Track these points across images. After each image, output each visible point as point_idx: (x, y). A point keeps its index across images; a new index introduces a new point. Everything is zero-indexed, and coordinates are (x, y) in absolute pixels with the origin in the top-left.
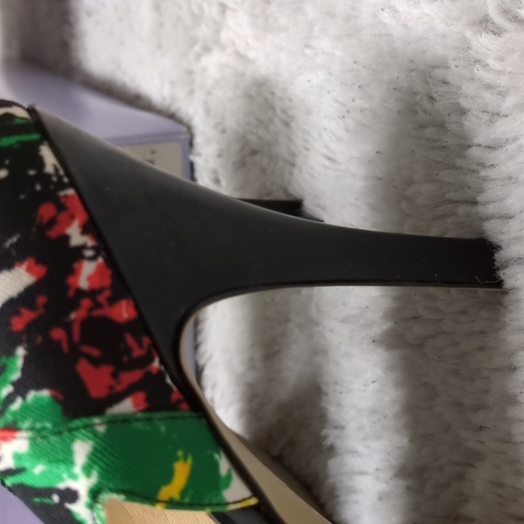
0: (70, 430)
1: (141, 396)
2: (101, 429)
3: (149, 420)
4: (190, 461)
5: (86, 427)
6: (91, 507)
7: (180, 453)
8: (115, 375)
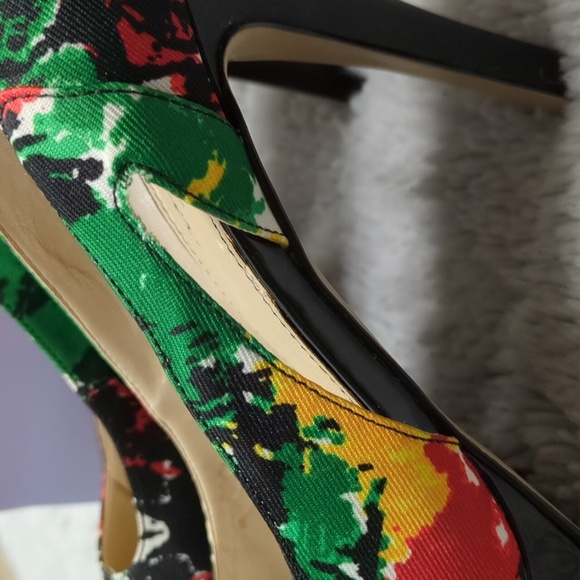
0: (102, 91)
1: (181, 79)
2: (136, 98)
3: (187, 107)
4: (224, 165)
5: (119, 91)
6: (114, 184)
7: (215, 153)
8: (156, 47)
